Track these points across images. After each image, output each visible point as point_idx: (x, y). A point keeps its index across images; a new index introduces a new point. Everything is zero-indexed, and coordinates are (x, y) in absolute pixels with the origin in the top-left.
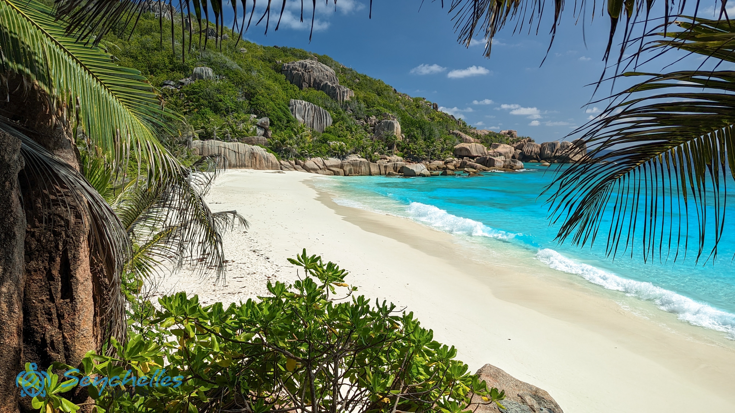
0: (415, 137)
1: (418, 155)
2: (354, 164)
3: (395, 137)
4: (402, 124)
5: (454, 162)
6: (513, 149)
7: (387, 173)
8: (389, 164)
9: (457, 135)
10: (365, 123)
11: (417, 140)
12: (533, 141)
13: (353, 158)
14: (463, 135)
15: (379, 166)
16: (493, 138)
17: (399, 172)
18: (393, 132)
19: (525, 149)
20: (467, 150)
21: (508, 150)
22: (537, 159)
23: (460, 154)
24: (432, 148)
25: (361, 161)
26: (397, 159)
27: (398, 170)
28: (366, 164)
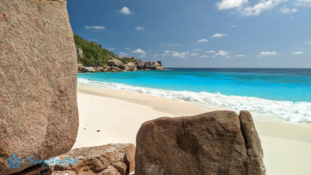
4: (83, 51)
5: (108, 68)
6: (134, 64)
9: (110, 58)
11: (90, 57)
12: (142, 61)
16: (126, 60)
17: (81, 71)
19: (139, 64)
20: (113, 62)
22: (143, 68)
24: (97, 62)
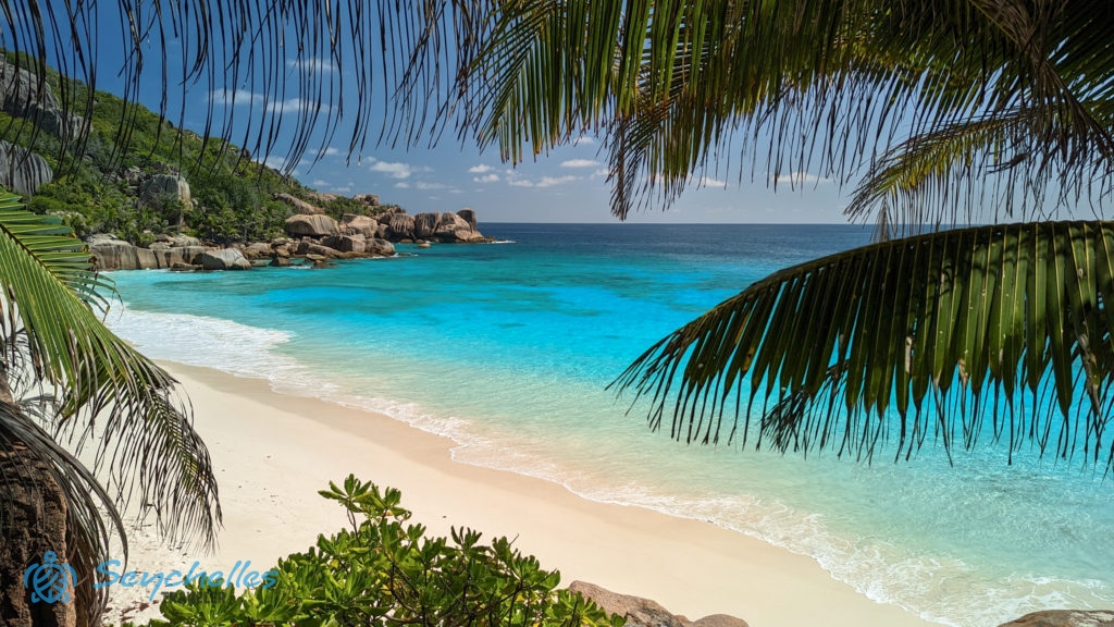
0: (218, 205)
1: (225, 233)
2: (105, 251)
3: (181, 203)
4: (191, 183)
5: (288, 245)
6: (375, 223)
7: (172, 265)
8: (174, 250)
9: (286, 200)
10: (119, 178)
11: (221, 208)
12: (404, 212)
13: (101, 240)
14: (297, 201)
15: (155, 253)
16: (344, 206)
17: (194, 262)
18: (176, 195)
19: (394, 223)
20: (306, 224)
21: (368, 225)
22: (410, 237)
23: (297, 231)
24: (247, 224)
25: (118, 246)
26: (186, 240)
27: (192, 259)
28: (129, 252)
